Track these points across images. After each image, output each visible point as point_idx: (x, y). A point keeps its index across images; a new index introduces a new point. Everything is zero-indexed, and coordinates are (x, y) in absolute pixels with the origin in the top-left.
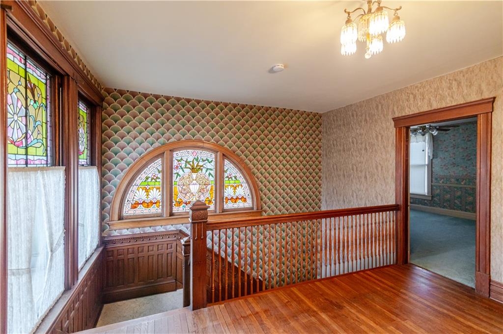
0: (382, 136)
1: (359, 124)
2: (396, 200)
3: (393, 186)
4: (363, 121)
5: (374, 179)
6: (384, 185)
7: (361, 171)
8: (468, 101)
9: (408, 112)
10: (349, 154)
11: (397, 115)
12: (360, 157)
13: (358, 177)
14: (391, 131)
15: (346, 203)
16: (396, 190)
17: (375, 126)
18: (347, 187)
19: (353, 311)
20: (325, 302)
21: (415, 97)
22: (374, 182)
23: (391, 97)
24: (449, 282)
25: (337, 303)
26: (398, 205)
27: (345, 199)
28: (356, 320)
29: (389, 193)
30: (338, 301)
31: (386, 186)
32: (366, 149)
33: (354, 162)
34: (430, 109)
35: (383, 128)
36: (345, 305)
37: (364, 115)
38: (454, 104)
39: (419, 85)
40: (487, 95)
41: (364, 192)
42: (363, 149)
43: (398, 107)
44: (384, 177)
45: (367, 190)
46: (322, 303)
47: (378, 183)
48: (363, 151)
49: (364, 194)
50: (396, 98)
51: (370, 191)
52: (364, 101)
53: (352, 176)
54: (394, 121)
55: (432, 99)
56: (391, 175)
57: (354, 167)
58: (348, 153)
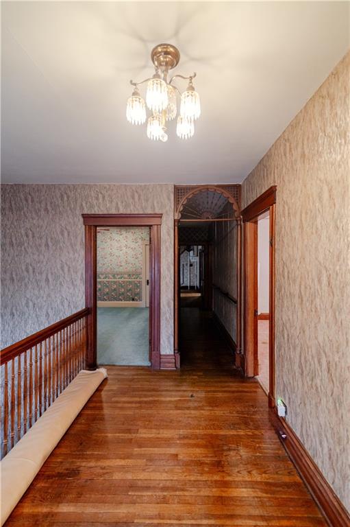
0: (69, 233)
1: (37, 213)
2: (86, 302)
3: (83, 288)
4: (42, 210)
5: (58, 282)
6: (72, 288)
7: (41, 273)
8: (146, 213)
9: (96, 211)
10: (21, 250)
11: (86, 212)
12: (39, 255)
13: (36, 280)
14: (80, 229)
15: (16, 316)
16: (86, 292)
17: (59, 219)
18: (17, 294)
19: (92, 464)
20: (52, 483)
21: (104, 197)
22: (58, 285)
23: (79, 191)
24: (133, 369)
25: (67, 470)
26: (88, 308)
27: (14, 311)
28: (104, 474)
29: (78, 296)
30: (67, 466)
31: (74, 289)
32: (47, 245)
33: (28, 261)
34: (117, 213)
35: (70, 223)
36: (78, 464)
37: (43, 202)
38: (136, 212)
39: (108, 187)
40: (157, 211)
41: (45, 299)
42: (43, 246)
43: (87, 204)
44: (71, 279)
45: (49, 295)
46: (48, 488)
47: (65, 287)
48: (43, 248)
49: (45, 301)
50: (84, 193)
51: (53, 296)
52: (43, 185)
53: (27, 280)
54: (83, 217)
55: (119, 203)
56: (80, 277)
57: (30, 267)
58: (19, 249)
